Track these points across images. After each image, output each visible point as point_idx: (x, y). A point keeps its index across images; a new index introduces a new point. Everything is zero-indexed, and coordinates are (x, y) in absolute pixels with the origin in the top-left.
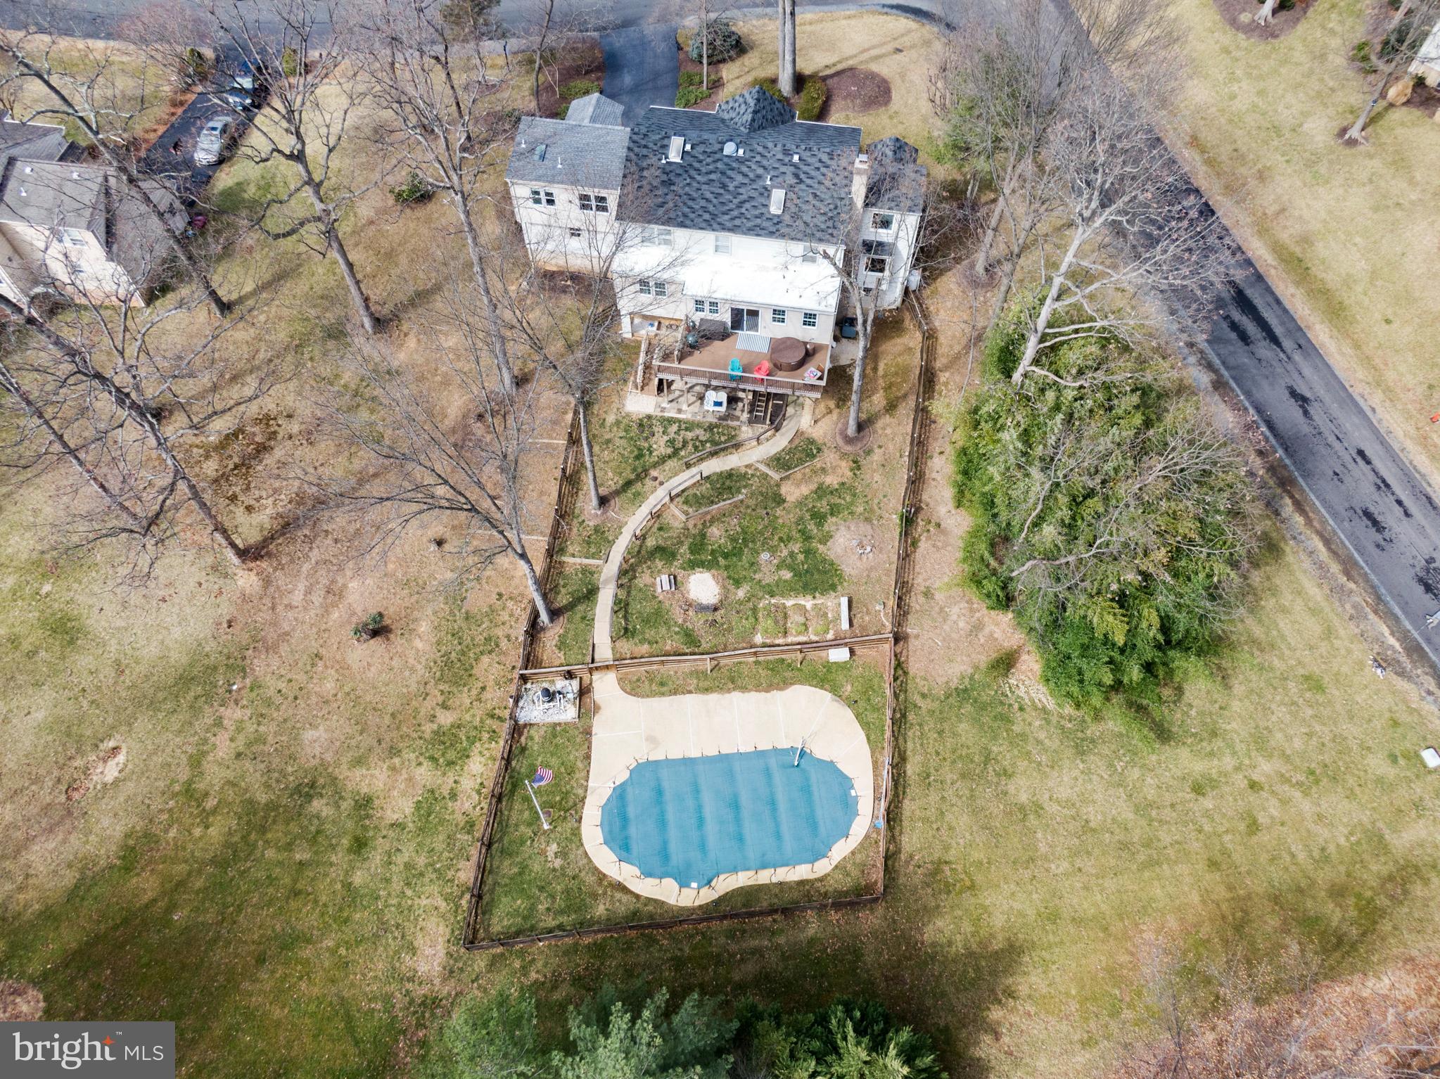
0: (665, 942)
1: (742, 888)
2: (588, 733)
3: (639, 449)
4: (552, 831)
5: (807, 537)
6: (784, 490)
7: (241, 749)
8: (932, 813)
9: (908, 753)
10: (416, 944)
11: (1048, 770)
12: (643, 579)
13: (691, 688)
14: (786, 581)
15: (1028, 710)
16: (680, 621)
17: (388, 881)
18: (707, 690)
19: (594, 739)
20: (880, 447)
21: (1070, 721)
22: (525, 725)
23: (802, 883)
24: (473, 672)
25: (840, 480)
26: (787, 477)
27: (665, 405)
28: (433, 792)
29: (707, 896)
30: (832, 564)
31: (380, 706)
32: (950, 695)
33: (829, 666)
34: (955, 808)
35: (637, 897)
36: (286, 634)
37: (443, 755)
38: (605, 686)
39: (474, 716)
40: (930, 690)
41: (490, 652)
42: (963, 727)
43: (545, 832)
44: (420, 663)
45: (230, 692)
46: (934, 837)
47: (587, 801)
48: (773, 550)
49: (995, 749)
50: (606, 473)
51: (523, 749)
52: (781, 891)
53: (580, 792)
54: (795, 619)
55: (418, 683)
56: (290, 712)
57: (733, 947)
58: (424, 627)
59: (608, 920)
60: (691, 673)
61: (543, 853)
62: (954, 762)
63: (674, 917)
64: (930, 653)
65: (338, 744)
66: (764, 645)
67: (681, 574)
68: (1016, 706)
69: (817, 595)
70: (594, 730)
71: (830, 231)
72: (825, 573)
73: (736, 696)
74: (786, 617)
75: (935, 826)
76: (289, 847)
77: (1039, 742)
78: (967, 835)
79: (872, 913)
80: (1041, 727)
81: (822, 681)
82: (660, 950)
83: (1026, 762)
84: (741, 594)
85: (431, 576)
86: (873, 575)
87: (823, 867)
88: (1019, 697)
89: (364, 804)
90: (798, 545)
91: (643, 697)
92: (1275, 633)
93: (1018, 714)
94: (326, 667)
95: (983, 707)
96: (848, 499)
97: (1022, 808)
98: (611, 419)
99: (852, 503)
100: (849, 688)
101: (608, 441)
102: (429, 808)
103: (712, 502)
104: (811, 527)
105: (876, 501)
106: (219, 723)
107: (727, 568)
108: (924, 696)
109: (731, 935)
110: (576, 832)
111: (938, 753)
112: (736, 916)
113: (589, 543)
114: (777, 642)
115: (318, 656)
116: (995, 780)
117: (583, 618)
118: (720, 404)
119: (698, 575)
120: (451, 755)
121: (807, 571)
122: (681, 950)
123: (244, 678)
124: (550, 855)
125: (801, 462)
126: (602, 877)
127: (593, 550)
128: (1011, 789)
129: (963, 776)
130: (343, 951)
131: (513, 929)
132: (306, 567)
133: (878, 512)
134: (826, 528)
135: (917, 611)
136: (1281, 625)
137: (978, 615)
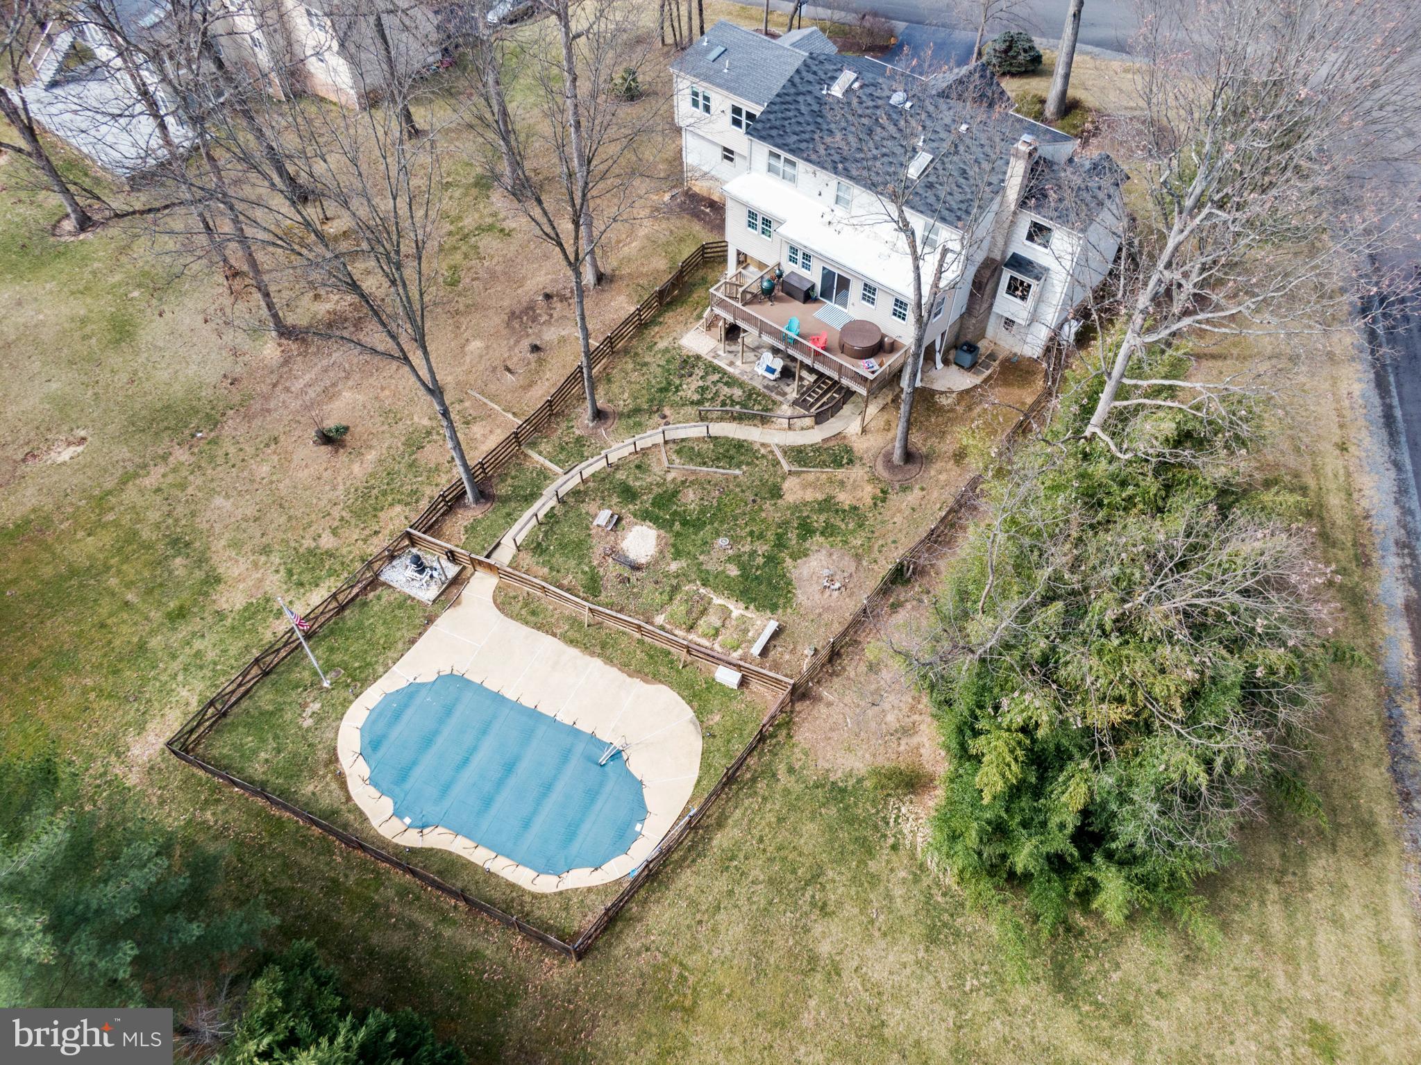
0: (339, 859)
1: (450, 853)
2: (430, 620)
3: (669, 384)
4: (328, 691)
5: (780, 543)
6: (786, 485)
7: (164, 486)
8: (706, 901)
9: (730, 821)
10: (148, 726)
11: (877, 934)
12: (589, 507)
13: (558, 631)
14: (728, 577)
15: (902, 852)
16: (595, 563)
17: (174, 657)
18: (572, 642)
19: (431, 629)
20: (923, 489)
21: (944, 895)
22: (384, 584)
23: (513, 886)
24: (380, 514)
25: (855, 503)
26: (798, 473)
27: (721, 353)
28: (267, 600)
29: (412, 839)
30: (789, 583)
31: (286, 505)
32: (823, 786)
33: (711, 684)
34: (736, 911)
35: (349, 798)
36: (268, 411)
37: (300, 574)
38: (482, 586)
39: (350, 552)
40: (803, 768)
41: (407, 504)
42: (810, 828)
43: (322, 688)
44: (344, 484)
45: (193, 436)
46: (689, 927)
47: (379, 681)
48: (735, 540)
49: (830, 874)
50: (623, 393)
51: (365, 604)
52: (485, 881)
53: (381, 669)
54: (713, 619)
55: (330, 501)
56: (221, 475)
57: (395, 908)
58: (371, 456)
59: (307, 804)
60: (569, 618)
61: (304, 706)
62: (771, 860)
63: (365, 840)
64: (832, 729)
65: (233, 520)
66: (662, 628)
67: (628, 518)
68: (891, 841)
69: (752, 607)
70: (438, 621)
71: (959, 213)
72: (775, 588)
73: (597, 663)
74: (704, 612)
75: (698, 917)
76: (129, 585)
77: (889, 896)
78: (727, 952)
79: (560, 967)
80: (904, 881)
81: (694, 696)
82: (328, 864)
83: (856, 911)
84: (674, 566)
85: (411, 416)
86: (825, 616)
87: (546, 884)
88: (901, 832)
89: (213, 580)
90: (765, 548)
91: (506, 615)
92: (1304, 943)
93: (886, 852)
94: (275, 452)
95: (851, 821)
96: (851, 526)
97: (813, 959)
98: (662, 345)
99: (852, 532)
100: (717, 718)
101: (646, 364)
102: (254, 613)
103: (704, 463)
104: (793, 536)
105: (880, 542)
106: (164, 458)
107: (678, 534)
108: (791, 770)
109: (403, 892)
110: (346, 703)
111: (761, 840)
112: (422, 878)
113: (563, 449)
114: (676, 632)
115: (276, 440)
116: (806, 908)
117: (509, 515)
118: (772, 371)
119: (645, 528)
120: (306, 577)
121: (757, 578)
122: (346, 876)
123: (211, 430)
124: (309, 711)
125: (824, 464)
126: (333, 758)
127: (562, 457)
128: (818, 929)
129: (771, 881)
130: (92, 696)
131: (225, 762)
132: (325, 362)
133: (876, 554)
134: (807, 544)
135: (849, 678)
136: (1321, 938)
137: (916, 717)
